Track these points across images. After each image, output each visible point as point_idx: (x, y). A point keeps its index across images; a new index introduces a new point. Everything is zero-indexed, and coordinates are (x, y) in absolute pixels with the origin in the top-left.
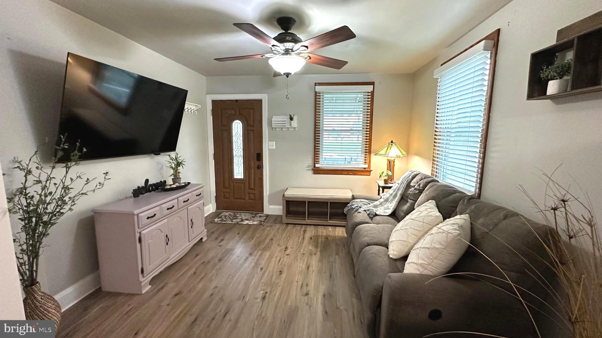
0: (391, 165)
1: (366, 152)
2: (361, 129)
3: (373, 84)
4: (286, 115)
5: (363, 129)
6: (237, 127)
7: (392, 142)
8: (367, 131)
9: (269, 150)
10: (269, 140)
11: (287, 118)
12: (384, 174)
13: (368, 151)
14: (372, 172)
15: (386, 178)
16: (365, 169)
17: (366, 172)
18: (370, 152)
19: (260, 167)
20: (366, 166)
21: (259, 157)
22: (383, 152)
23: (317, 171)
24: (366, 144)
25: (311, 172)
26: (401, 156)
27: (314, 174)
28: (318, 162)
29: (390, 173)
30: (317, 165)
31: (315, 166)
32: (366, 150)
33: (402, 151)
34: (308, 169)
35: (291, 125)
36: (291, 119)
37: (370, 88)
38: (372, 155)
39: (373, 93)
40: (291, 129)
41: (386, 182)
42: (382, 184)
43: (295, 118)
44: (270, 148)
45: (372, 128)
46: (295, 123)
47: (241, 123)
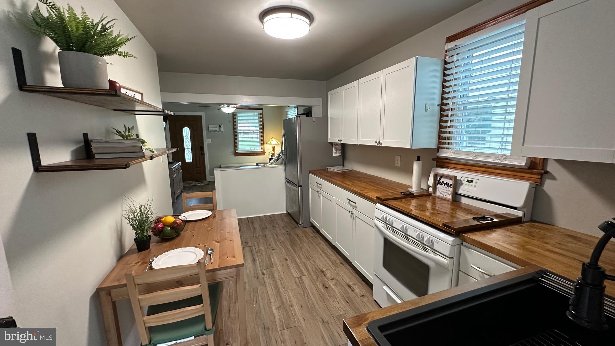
0: (273, 149)
1: (262, 143)
2: (258, 131)
3: (262, 109)
4: (217, 124)
5: (259, 131)
6: (186, 132)
7: (273, 138)
8: (261, 133)
9: (208, 144)
10: (207, 139)
11: (218, 127)
12: (271, 153)
13: (263, 143)
14: (265, 154)
15: (272, 154)
16: (262, 152)
17: (262, 153)
18: (264, 143)
19: (203, 154)
20: (262, 150)
21: (202, 148)
22: (269, 142)
23: (237, 154)
24: (262, 139)
25: (233, 155)
26: (277, 144)
27: (235, 156)
28: (237, 149)
29: (273, 152)
30: (236, 151)
31: (235, 151)
32: (262, 142)
33: (278, 142)
34: (232, 153)
35: (220, 130)
36: (220, 127)
37: (261, 111)
38: (265, 144)
39: (262, 113)
40: (220, 132)
41: (272, 156)
42: (270, 157)
43: (222, 126)
44: (208, 143)
45: (264, 131)
46: (222, 129)
47: (189, 129)
